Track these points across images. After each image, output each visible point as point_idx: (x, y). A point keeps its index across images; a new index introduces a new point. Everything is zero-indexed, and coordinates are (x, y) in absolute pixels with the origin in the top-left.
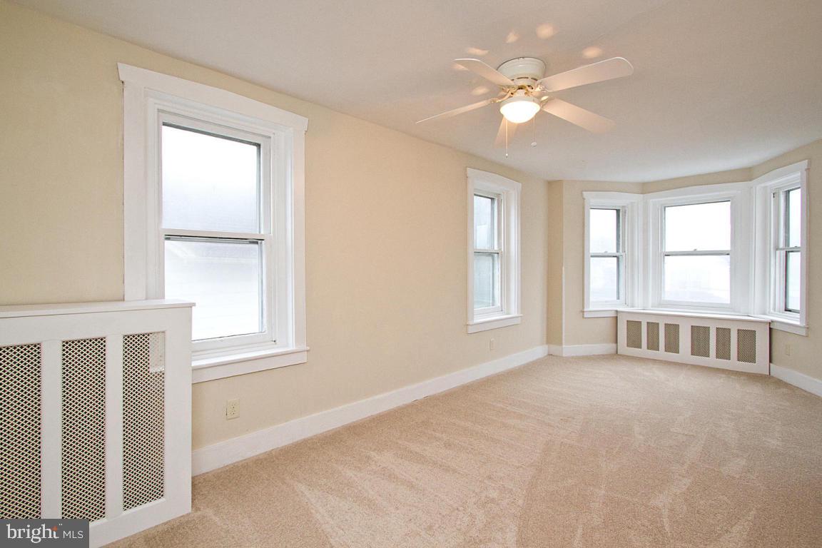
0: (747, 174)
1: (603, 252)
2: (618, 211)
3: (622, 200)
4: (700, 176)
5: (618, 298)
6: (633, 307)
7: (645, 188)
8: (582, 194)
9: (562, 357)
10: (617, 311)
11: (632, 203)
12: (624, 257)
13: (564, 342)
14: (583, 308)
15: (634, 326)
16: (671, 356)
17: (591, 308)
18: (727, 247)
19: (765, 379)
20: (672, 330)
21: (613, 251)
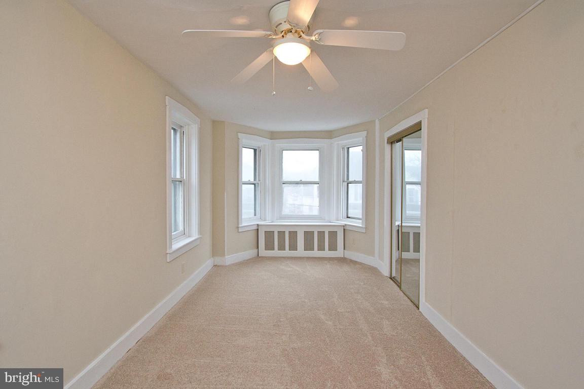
0: (329, 135)
1: (247, 180)
2: (255, 150)
3: (260, 142)
4: (300, 132)
5: (255, 215)
6: (265, 220)
7: (273, 136)
8: (237, 135)
9: (226, 266)
10: (258, 225)
11: (264, 145)
12: (259, 184)
13: (226, 252)
14: (238, 224)
15: (269, 235)
16: (293, 253)
17: (244, 224)
18: (317, 179)
19: (343, 260)
20: (293, 235)
21: (252, 180)
